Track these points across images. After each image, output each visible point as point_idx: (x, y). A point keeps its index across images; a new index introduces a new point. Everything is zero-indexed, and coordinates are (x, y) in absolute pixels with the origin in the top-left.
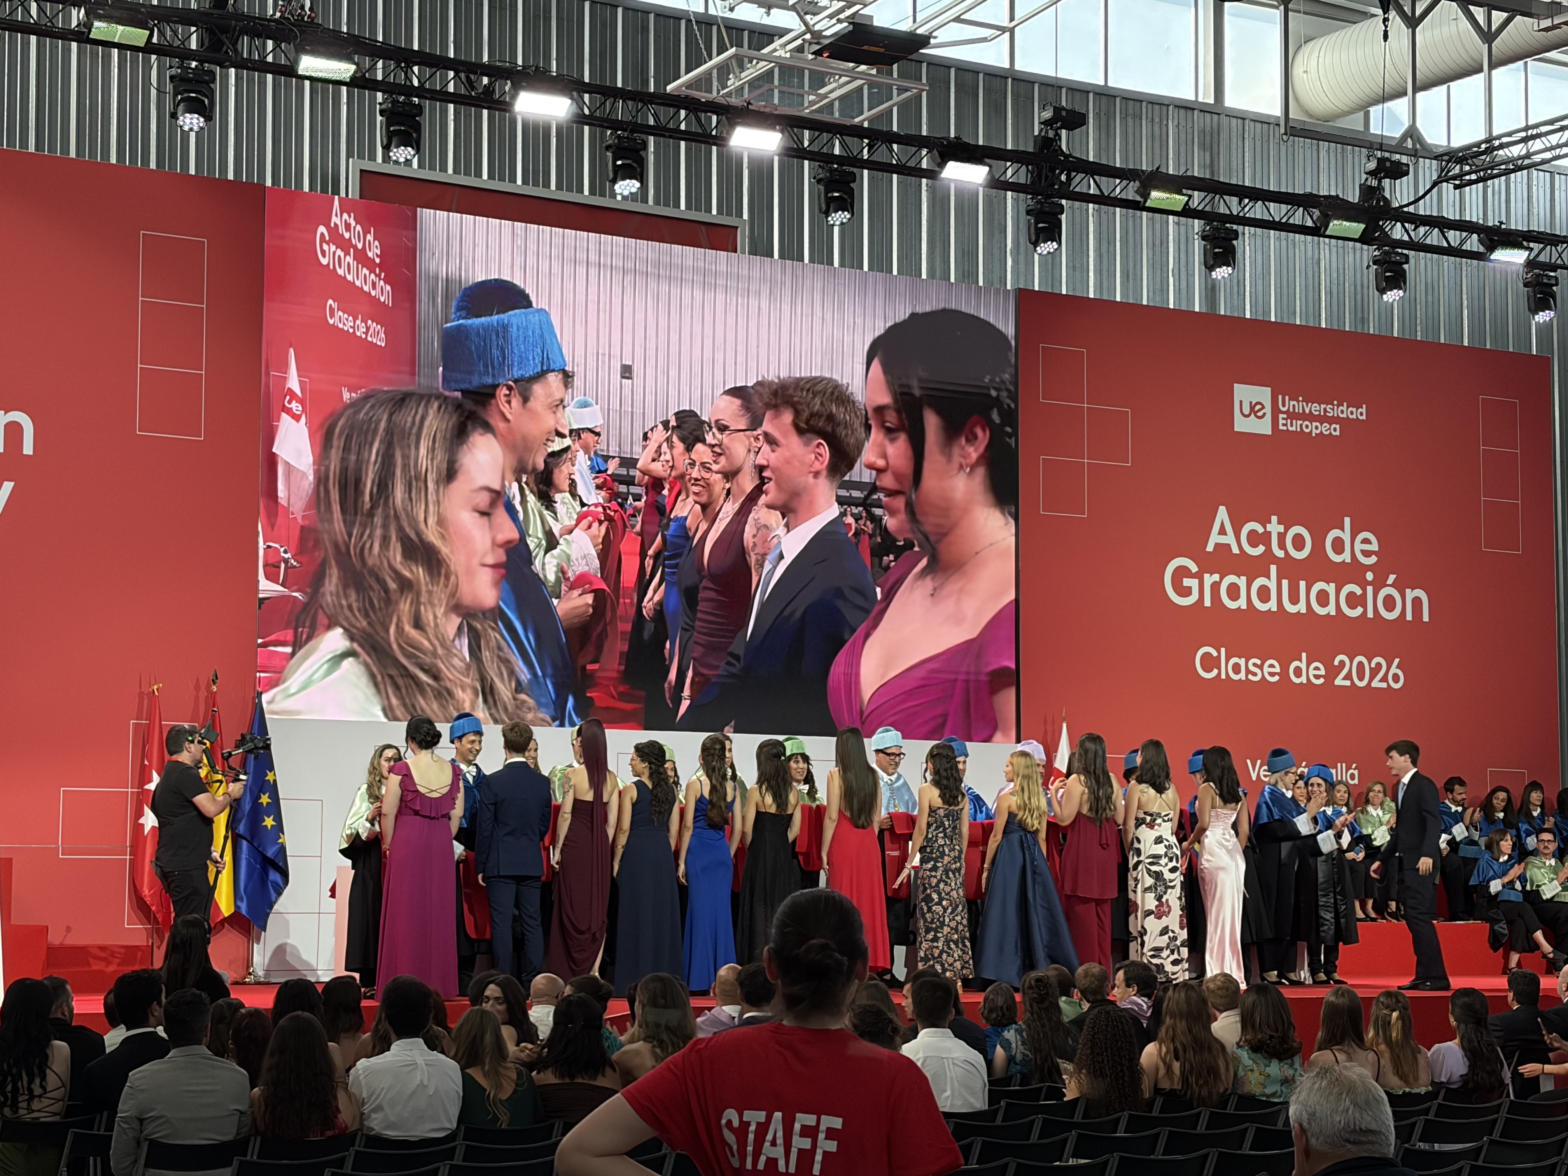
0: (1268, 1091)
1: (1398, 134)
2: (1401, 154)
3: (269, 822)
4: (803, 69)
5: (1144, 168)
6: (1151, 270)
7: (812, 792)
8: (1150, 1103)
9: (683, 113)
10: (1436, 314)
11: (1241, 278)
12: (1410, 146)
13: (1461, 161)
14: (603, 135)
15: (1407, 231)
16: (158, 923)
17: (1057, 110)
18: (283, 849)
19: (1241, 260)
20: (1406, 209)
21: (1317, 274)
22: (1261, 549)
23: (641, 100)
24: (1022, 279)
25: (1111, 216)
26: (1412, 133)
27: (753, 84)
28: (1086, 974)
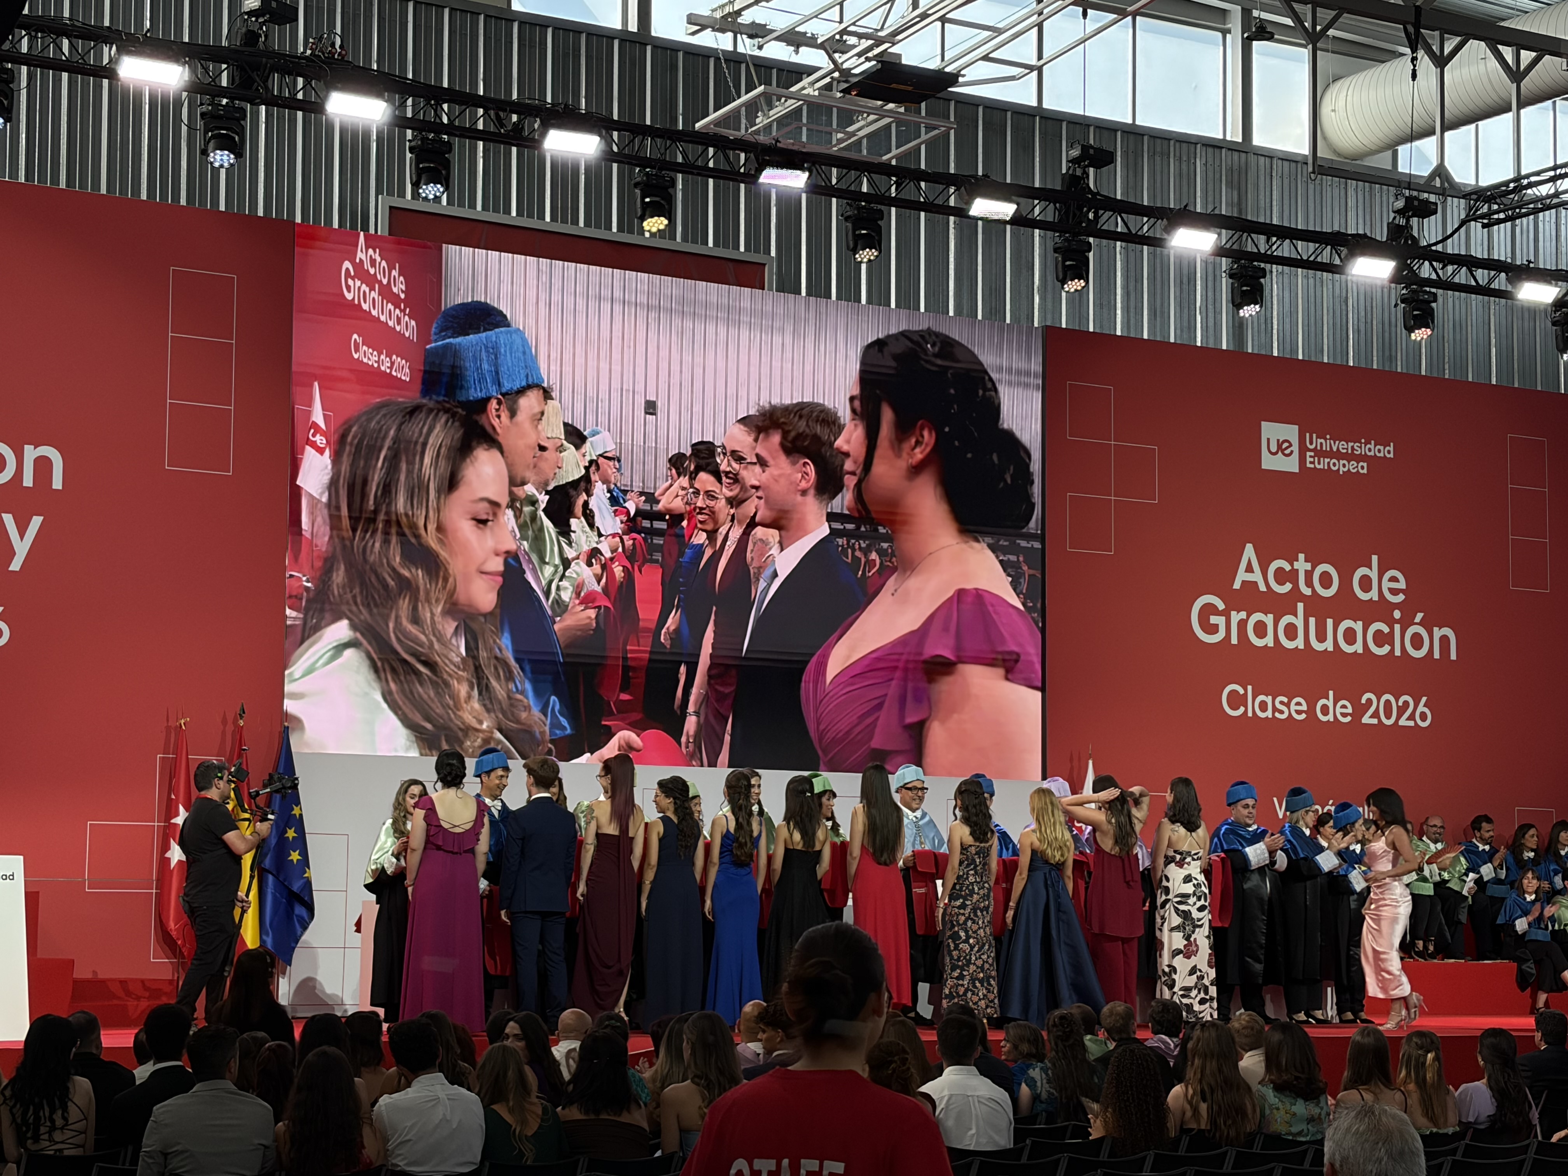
0: (1294, 1130)
1: (1426, 174)
2: (1429, 193)
3: (295, 856)
4: (831, 107)
5: (1172, 206)
6: (1178, 308)
7: (835, 827)
8: (1177, 1141)
9: (711, 151)
10: (1464, 353)
11: (1269, 315)
12: (1438, 184)
13: (1489, 200)
14: (631, 172)
15: (1435, 270)
16: (184, 957)
17: (1085, 148)
18: (308, 883)
19: (1269, 298)
20: (1434, 248)
21: (1344, 313)
22: (1288, 587)
23: (669, 138)
24: (1049, 316)
25: (1138, 253)
26: (1440, 171)
27: (781, 121)
28: (1111, 1012)
